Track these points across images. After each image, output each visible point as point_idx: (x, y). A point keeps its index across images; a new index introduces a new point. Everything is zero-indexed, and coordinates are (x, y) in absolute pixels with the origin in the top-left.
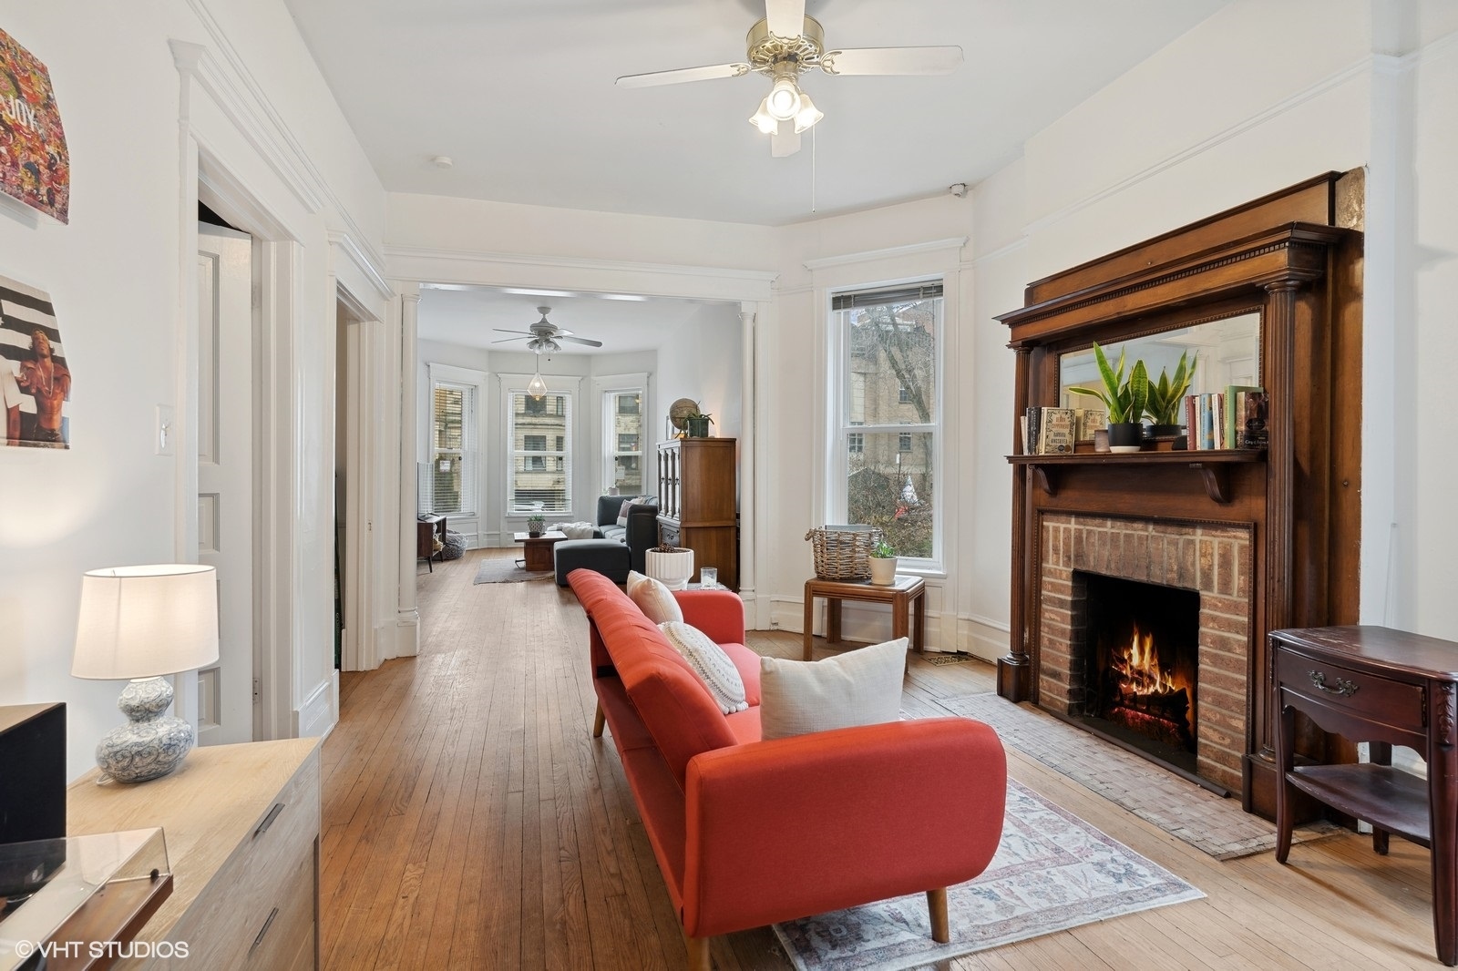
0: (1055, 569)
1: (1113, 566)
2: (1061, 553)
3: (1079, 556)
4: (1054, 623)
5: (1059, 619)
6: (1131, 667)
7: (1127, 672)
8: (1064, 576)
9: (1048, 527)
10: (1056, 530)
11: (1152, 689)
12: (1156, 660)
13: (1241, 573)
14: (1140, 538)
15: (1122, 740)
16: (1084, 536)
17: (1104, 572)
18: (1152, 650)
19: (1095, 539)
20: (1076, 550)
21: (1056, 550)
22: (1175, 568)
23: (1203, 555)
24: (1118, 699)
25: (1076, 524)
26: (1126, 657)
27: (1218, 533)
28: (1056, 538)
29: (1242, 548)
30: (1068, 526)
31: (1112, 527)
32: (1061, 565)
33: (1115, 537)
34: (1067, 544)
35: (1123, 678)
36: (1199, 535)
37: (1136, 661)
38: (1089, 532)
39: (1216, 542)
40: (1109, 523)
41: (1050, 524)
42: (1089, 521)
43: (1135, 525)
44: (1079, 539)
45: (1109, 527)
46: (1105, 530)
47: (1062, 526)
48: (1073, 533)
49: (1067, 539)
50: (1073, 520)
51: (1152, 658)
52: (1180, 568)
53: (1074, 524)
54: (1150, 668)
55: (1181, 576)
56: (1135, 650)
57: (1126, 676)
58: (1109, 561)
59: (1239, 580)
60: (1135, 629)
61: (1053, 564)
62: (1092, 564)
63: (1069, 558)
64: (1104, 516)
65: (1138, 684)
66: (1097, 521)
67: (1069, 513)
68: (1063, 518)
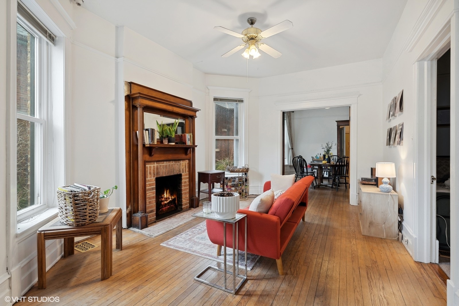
0: (150, 179)
1: (166, 173)
2: (152, 174)
3: (157, 173)
4: (150, 196)
5: (152, 194)
6: (164, 198)
7: (163, 199)
8: (153, 180)
9: (148, 167)
10: (150, 167)
11: (169, 200)
12: (170, 194)
13: (187, 168)
14: (172, 165)
15: (173, 214)
16: (159, 167)
17: (164, 175)
18: (169, 192)
19: (162, 168)
20: (157, 172)
21: (150, 173)
22: (178, 170)
23: (182, 166)
24: (161, 207)
25: (156, 164)
26: (163, 196)
27: (184, 161)
28: (150, 170)
29: (187, 163)
30: (154, 165)
31: (166, 163)
32: (152, 177)
33: (166, 166)
34: (154, 171)
35: (162, 201)
36: (182, 162)
37: (165, 196)
38: (160, 166)
39: (184, 163)
40: (165, 162)
41: (148, 166)
42: (160, 163)
43: (171, 162)
44: (157, 168)
45: (165, 163)
46: (164, 164)
47: (152, 166)
48: (156, 167)
49: (154, 169)
50: (155, 163)
51: (169, 194)
52: (179, 170)
53: (156, 165)
54: (169, 196)
55: (179, 171)
56: (165, 194)
57: (163, 200)
58: (165, 172)
59: (187, 170)
60: (165, 189)
61: (150, 178)
62: (161, 174)
63: (155, 174)
64: (163, 161)
65: (166, 201)
66: (162, 162)
67: (154, 161)
68: (152, 163)
